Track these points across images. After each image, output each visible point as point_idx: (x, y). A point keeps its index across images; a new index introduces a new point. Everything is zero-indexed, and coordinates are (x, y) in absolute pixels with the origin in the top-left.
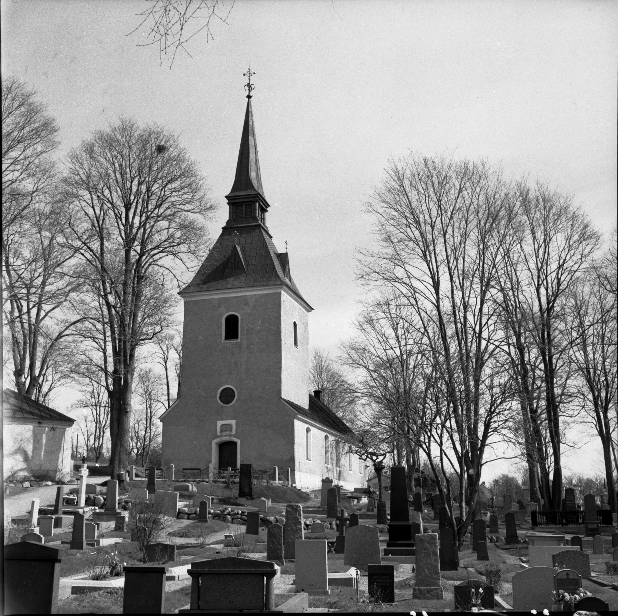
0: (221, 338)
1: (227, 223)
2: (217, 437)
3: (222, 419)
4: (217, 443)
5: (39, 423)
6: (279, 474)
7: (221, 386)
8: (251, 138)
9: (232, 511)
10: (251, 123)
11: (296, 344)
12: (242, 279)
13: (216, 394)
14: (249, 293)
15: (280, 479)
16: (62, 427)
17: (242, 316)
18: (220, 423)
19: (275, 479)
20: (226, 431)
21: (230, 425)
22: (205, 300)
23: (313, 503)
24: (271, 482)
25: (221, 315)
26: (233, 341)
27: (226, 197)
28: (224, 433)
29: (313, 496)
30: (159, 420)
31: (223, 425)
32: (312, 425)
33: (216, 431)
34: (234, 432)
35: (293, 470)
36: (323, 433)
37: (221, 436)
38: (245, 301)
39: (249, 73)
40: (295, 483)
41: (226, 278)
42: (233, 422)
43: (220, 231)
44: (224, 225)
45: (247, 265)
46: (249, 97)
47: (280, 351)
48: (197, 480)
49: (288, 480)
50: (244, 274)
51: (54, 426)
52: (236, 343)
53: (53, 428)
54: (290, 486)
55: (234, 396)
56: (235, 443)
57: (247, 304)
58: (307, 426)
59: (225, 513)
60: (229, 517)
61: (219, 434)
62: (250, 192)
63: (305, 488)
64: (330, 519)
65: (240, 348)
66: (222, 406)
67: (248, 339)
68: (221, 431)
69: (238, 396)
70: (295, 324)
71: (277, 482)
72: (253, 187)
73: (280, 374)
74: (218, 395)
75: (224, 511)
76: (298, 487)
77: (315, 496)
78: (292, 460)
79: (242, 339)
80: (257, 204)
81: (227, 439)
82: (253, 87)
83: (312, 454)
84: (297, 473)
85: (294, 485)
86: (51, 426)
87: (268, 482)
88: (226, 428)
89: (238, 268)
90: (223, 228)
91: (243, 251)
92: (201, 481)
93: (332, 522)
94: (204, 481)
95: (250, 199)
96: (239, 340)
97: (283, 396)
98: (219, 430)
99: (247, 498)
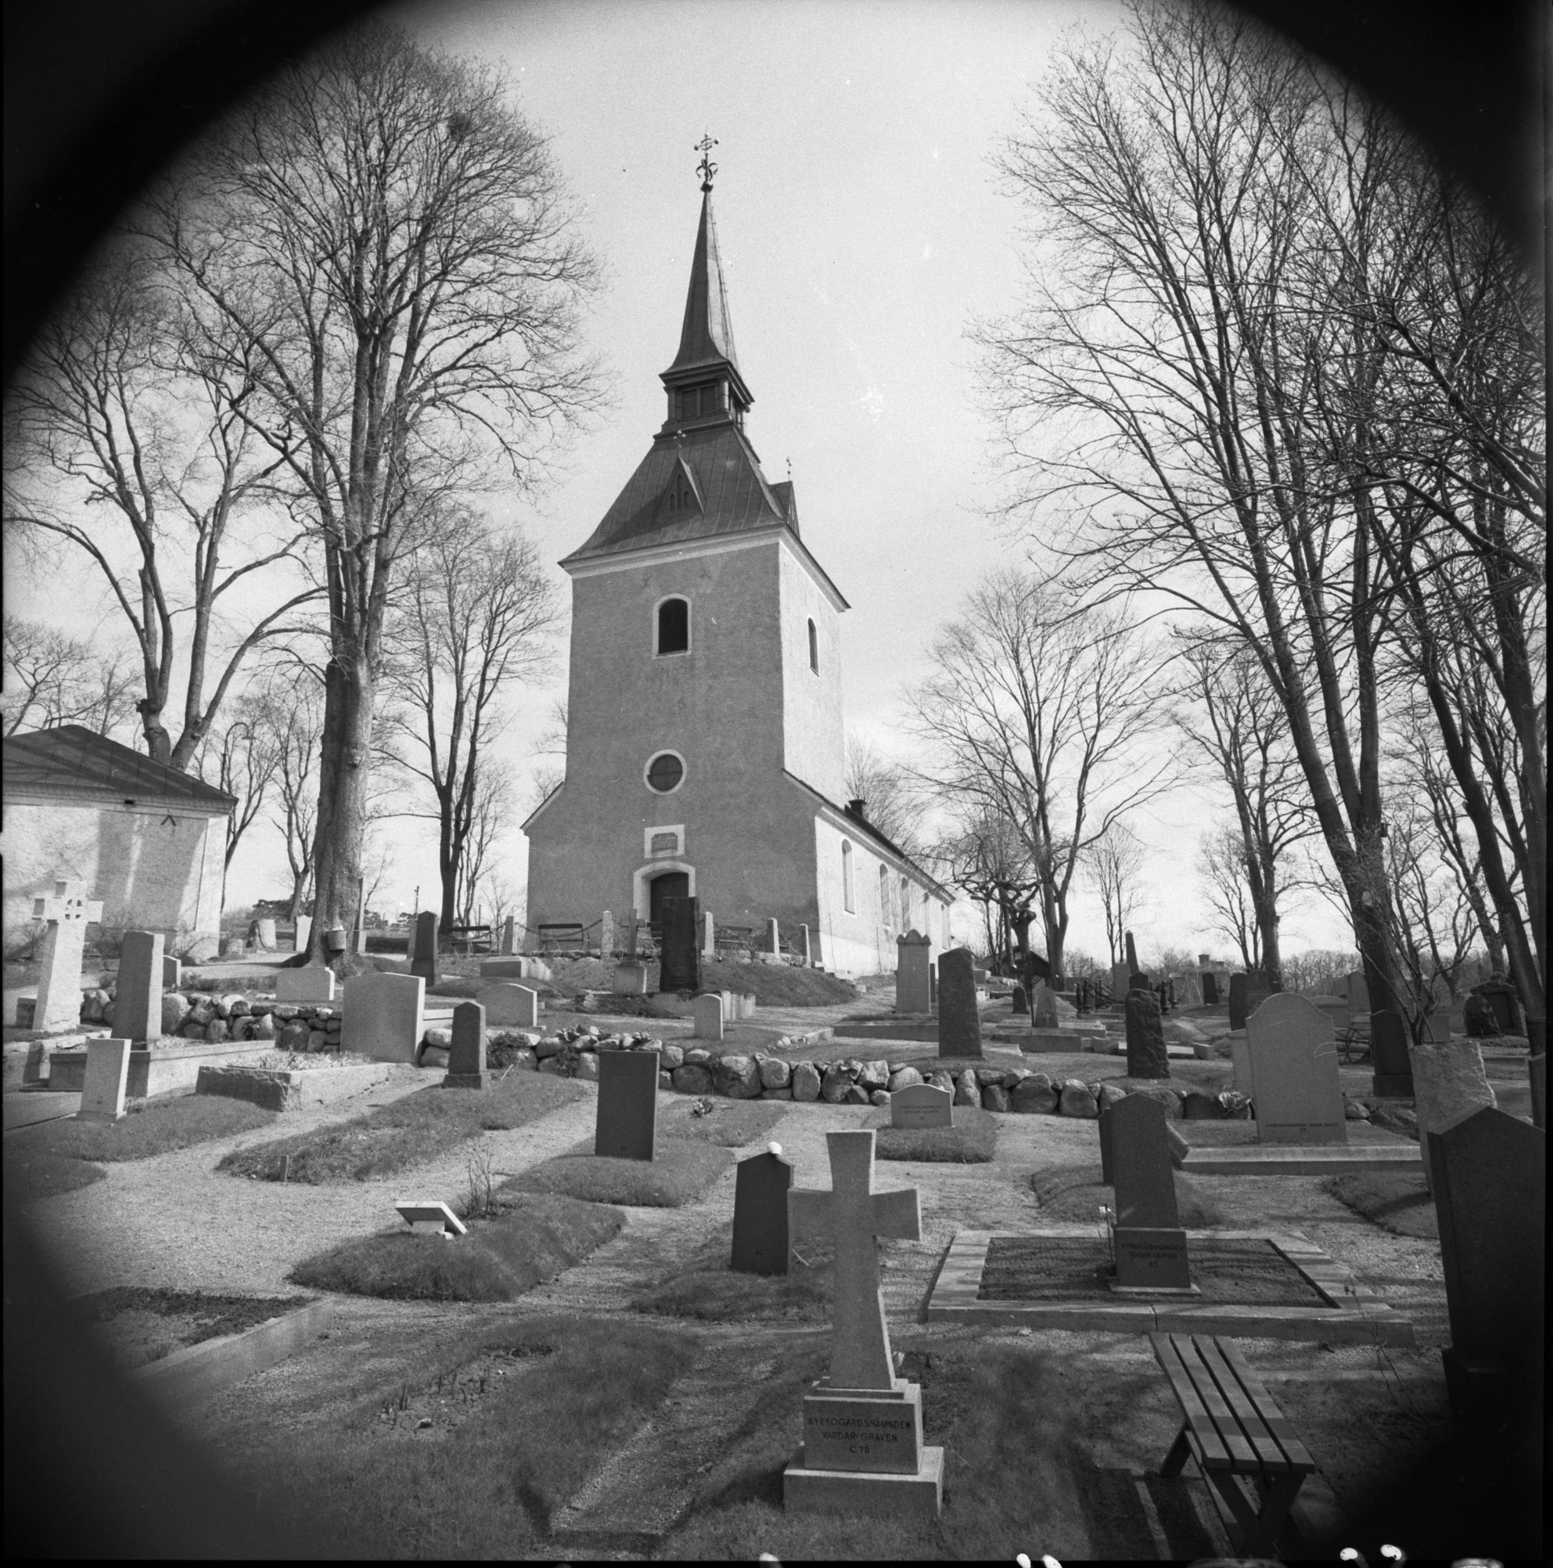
0: (650, 651)
1: (664, 426)
2: (648, 862)
3: (653, 825)
4: (645, 877)
5: (129, 803)
6: (781, 936)
7: (653, 752)
8: (711, 263)
9: (600, 1038)
10: (710, 235)
11: (814, 665)
12: (695, 526)
13: (641, 770)
14: (709, 552)
15: (782, 949)
16: (199, 816)
17: (694, 600)
18: (650, 832)
19: (771, 949)
20: (662, 849)
21: (672, 834)
22: (615, 573)
23: (865, 1006)
24: (762, 955)
25: (649, 603)
26: (677, 655)
27: (662, 376)
28: (660, 854)
29: (862, 988)
30: (522, 832)
31: (656, 836)
32: (854, 837)
33: (643, 851)
34: (681, 850)
35: (815, 931)
36: (876, 858)
37: (654, 860)
38: (701, 569)
39: (707, 143)
40: (820, 960)
41: (659, 528)
42: (679, 829)
43: (650, 443)
44: (658, 430)
45: (704, 499)
46: (706, 188)
47: (779, 668)
48: (572, 952)
49: (804, 953)
50: (698, 517)
51: (174, 813)
52: (683, 659)
53: (170, 817)
54: (808, 966)
55: (680, 773)
56: (685, 876)
57: (705, 574)
58: (844, 837)
59: (578, 1044)
60: (588, 1056)
61: (648, 855)
62: (711, 361)
63: (842, 972)
64: (952, 1063)
65: (692, 667)
66: (655, 795)
67: (708, 648)
68: (654, 850)
69: (689, 773)
70: (810, 622)
71: (776, 957)
72: (715, 352)
73: (781, 717)
74: (647, 772)
75: (573, 1038)
76: (828, 969)
77: (868, 989)
78: (813, 907)
79: (695, 649)
80: (726, 385)
81: (666, 866)
82: (713, 168)
83: (856, 902)
84: (824, 938)
85: (818, 964)
86: (164, 811)
87: (753, 956)
88: (664, 842)
89: (686, 505)
90: (656, 437)
91: (696, 472)
92: (583, 955)
93: (962, 1071)
94: (589, 955)
95: (711, 376)
96: (689, 652)
97: (788, 768)
98: (648, 847)
99: (681, 995)
